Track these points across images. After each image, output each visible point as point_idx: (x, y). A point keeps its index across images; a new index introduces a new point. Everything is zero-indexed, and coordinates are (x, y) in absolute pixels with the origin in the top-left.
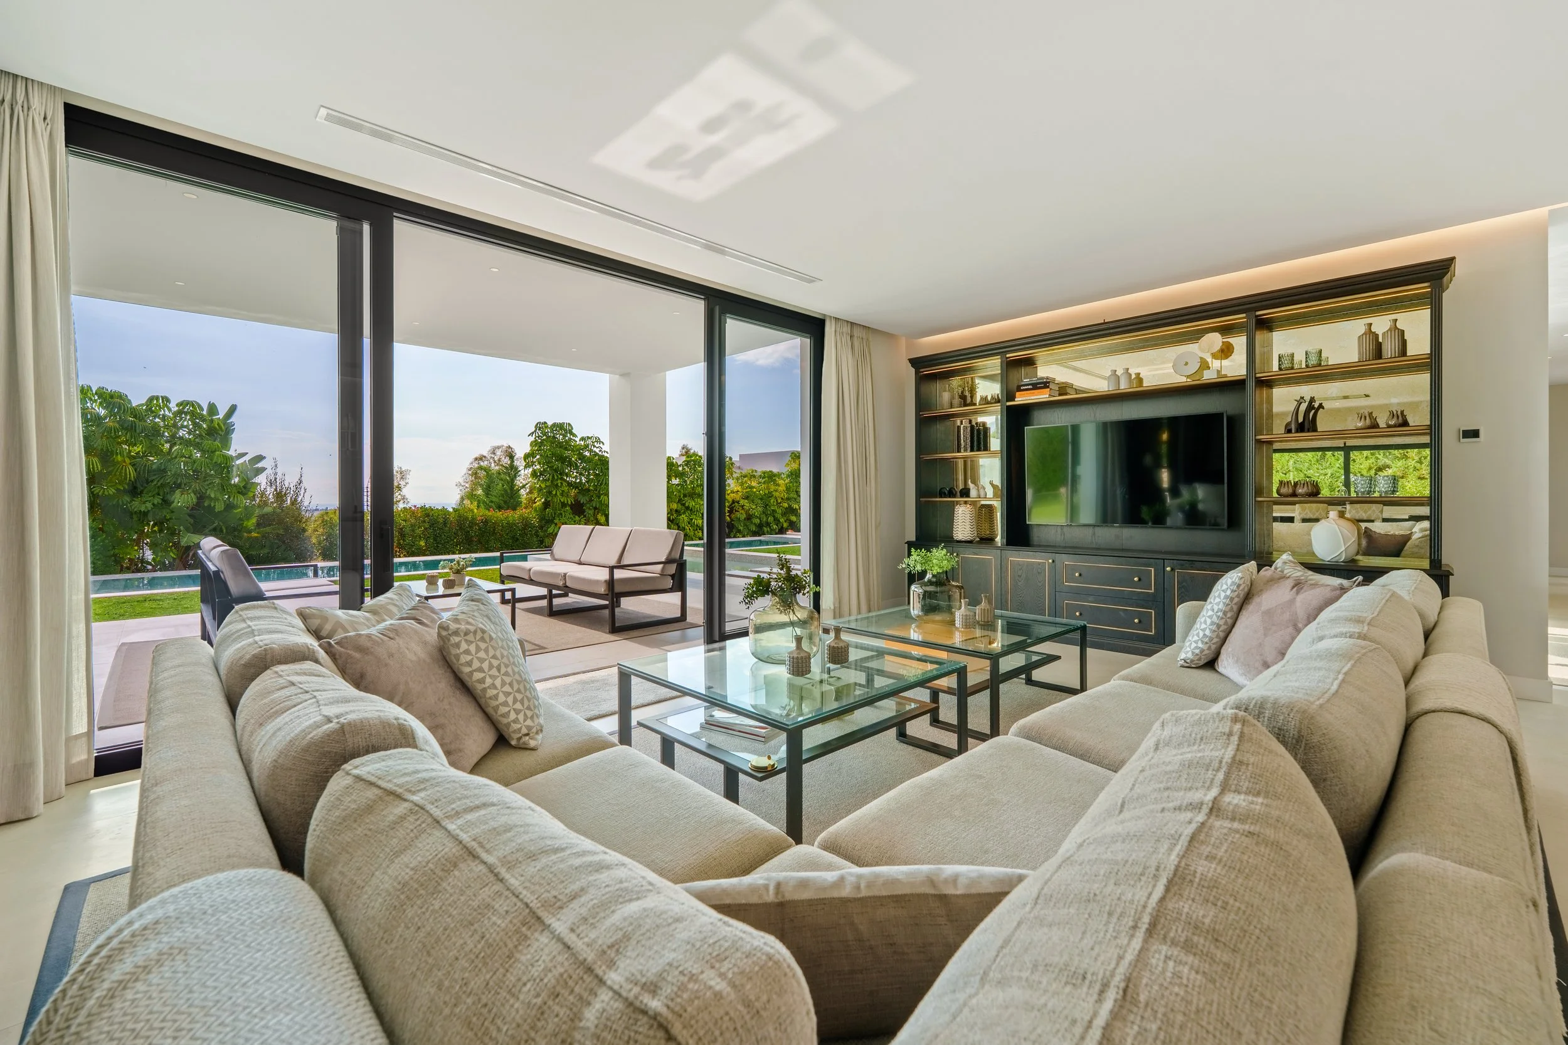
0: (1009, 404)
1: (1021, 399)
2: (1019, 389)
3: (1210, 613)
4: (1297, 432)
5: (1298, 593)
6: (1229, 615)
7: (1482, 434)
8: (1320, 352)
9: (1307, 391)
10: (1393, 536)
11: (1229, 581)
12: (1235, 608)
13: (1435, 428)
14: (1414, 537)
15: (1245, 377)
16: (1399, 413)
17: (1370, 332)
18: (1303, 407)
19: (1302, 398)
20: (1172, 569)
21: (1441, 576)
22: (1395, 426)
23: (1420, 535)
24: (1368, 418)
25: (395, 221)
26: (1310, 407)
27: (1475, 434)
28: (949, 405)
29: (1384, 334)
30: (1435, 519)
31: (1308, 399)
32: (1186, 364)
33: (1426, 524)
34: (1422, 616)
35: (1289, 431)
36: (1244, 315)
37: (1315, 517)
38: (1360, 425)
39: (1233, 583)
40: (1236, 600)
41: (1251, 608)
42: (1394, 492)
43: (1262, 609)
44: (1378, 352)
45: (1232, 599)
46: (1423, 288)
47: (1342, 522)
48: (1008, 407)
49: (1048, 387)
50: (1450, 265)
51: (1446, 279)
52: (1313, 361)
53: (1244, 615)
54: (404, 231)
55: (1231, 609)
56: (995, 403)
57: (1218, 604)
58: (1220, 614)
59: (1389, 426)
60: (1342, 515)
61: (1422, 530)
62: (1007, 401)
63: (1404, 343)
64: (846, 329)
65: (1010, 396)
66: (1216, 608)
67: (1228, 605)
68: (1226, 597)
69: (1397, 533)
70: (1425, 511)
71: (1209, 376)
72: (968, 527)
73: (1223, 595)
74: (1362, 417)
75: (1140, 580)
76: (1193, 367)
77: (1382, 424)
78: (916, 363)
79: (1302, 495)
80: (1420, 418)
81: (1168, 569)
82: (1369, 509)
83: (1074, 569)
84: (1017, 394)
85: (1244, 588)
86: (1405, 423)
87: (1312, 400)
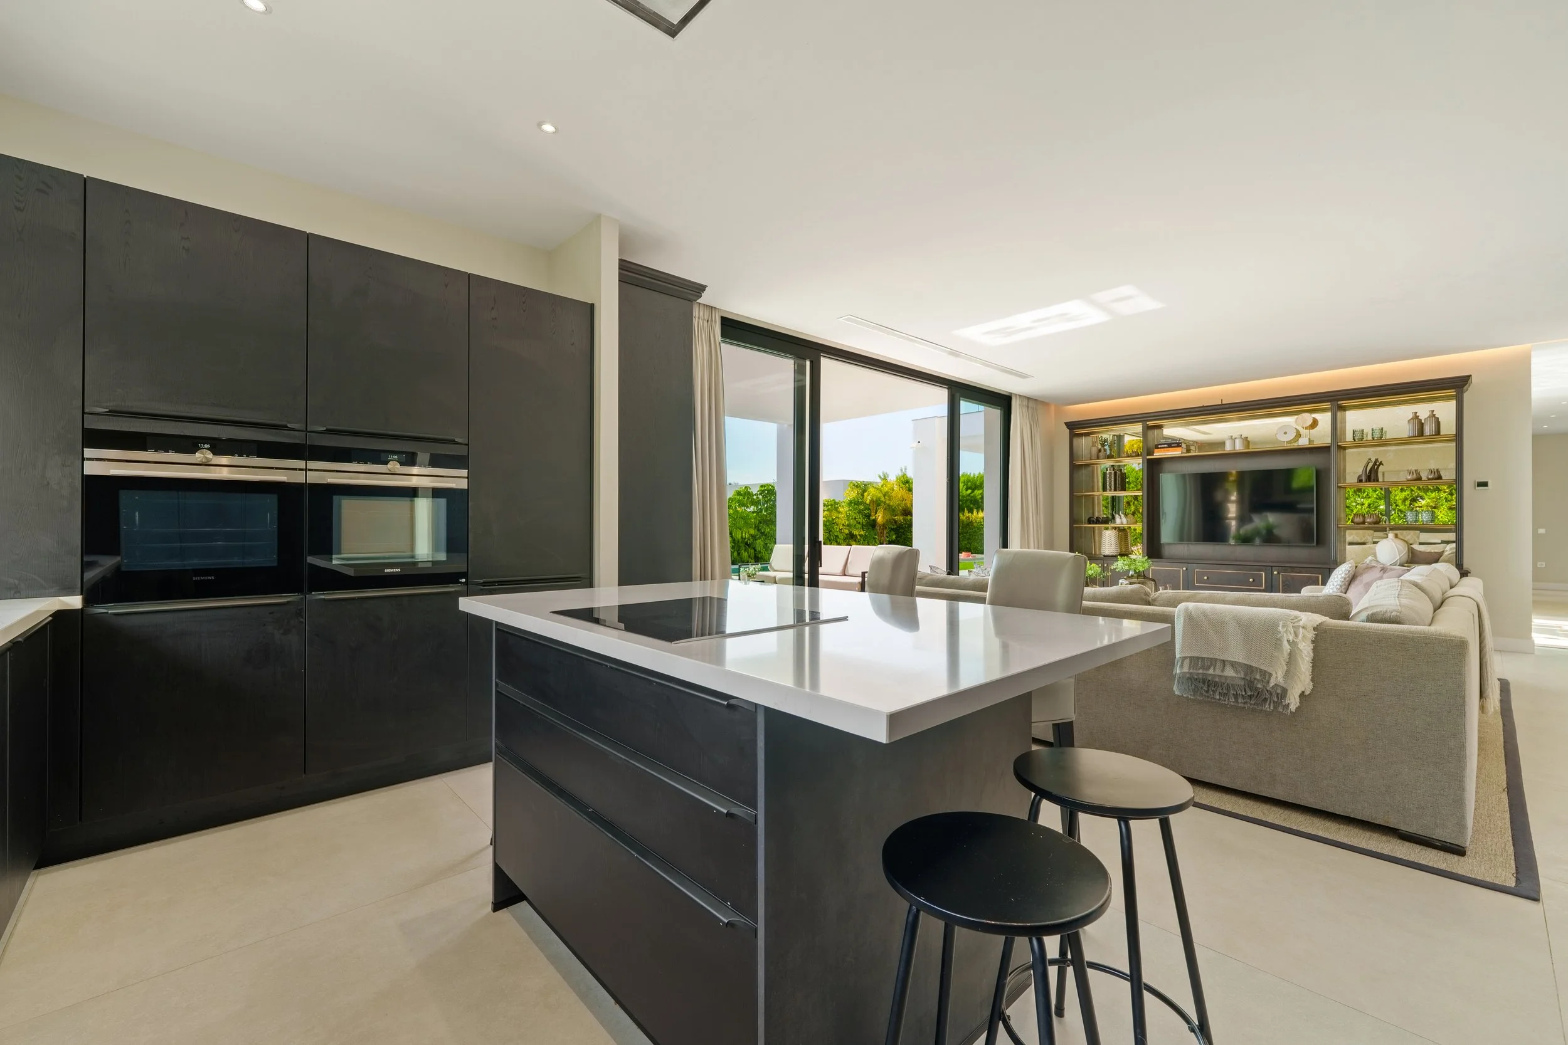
0: (1149, 457)
1: (1158, 454)
2: (1157, 447)
3: (1332, 587)
4: (1366, 482)
5: (1384, 573)
6: (1343, 587)
7: (1489, 484)
8: (1382, 429)
9: (1372, 453)
10: (1430, 553)
11: (1344, 569)
12: (1347, 583)
13: (1458, 483)
14: (1446, 554)
15: (1330, 445)
16: (1436, 470)
17: (1416, 416)
18: (1370, 465)
19: (1370, 459)
20: (1278, 573)
21: (1459, 566)
22: (1432, 479)
23: (1450, 552)
24: (1414, 473)
25: (822, 358)
26: (1375, 464)
27: (1484, 484)
28: (1096, 456)
29: (1425, 419)
30: (1459, 542)
31: (1373, 460)
32: (1285, 433)
33: (1454, 545)
34: (1450, 580)
35: (1361, 481)
36: (1330, 403)
37: (1362, 541)
38: (1409, 478)
39: (1346, 570)
40: (1348, 579)
41: (1356, 582)
42: (1433, 521)
43: (1364, 582)
44: (1421, 433)
45: (1345, 579)
46: (1452, 392)
47: (1397, 541)
48: (1148, 460)
49: (1181, 446)
50: (1468, 380)
51: (1465, 388)
52: (1377, 435)
53: (1352, 587)
54: (826, 364)
55: (1345, 584)
56: (1136, 456)
57: (1337, 581)
58: (1338, 587)
59: (1429, 479)
60: (1396, 536)
61: (1451, 549)
62: (1148, 455)
63: (1438, 424)
64: (1025, 402)
65: (1150, 453)
66: (1336, 584)
67: (1343, 582)
68: (1342, 578)
69: (1432, 551)
70: (1452, 536)
71: (1303, 442)
72: (1113, 546)
73: (1339, 577)
74: (1410, 472)
75: (1254, 580)
76: (1291, 435)
77: (1424, 478)
78: (1071, 426)
79: (1369, 523)
80: (1449, 474)
81: (1275, 573)
82: (1409, 534)
83: (1204, 574)
84: (1156, 450)
85: (1352, 573)
86: (1440, 478)
87: (1376, 460)
